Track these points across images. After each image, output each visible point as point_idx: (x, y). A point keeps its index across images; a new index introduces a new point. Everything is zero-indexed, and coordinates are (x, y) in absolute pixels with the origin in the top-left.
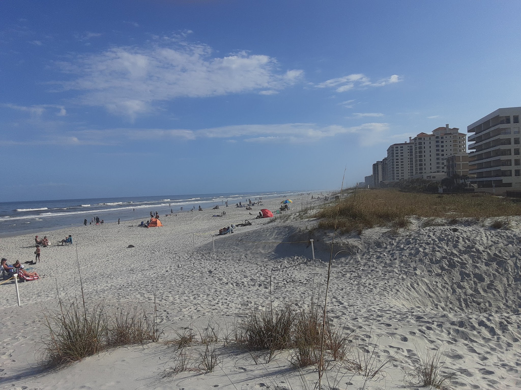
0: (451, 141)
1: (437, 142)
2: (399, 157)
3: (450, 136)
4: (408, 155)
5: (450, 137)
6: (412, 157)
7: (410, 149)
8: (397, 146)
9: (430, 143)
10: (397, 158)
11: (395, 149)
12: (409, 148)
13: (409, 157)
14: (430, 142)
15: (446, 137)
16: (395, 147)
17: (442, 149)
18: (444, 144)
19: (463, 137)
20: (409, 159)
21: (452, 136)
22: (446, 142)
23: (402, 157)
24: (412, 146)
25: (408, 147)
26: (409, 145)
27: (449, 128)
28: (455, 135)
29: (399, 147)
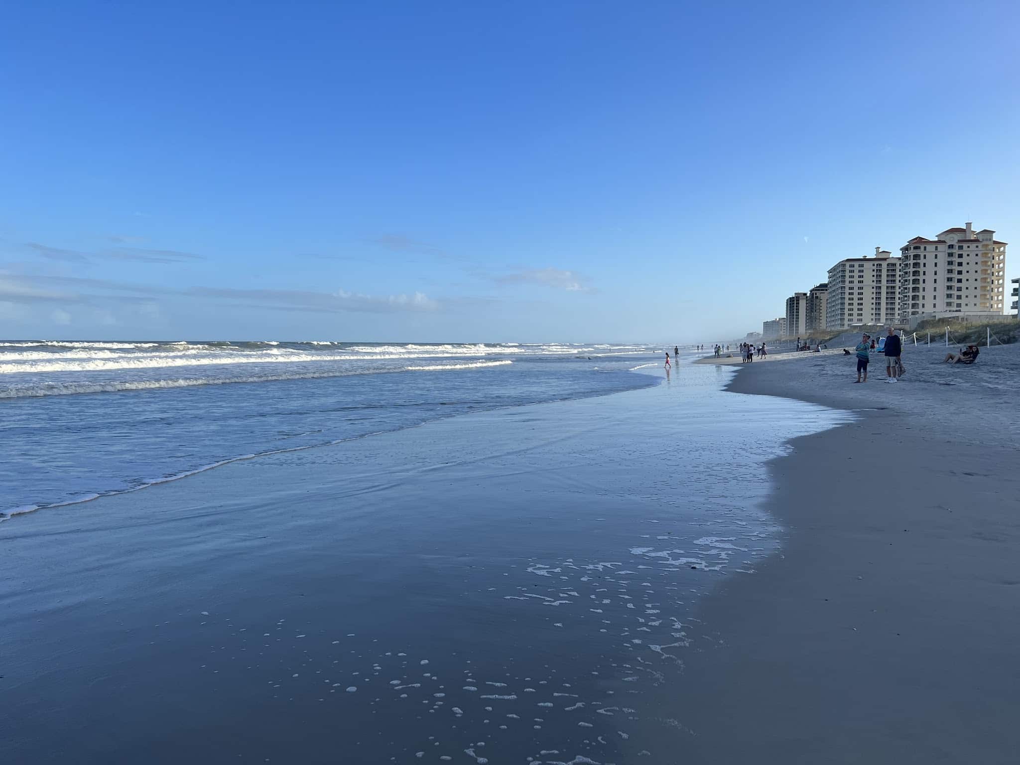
0: (977, 255)
1: (950, 255)
2: (856, 285)
3: (975, 245)
4: (873, 281)
5: (977, 247)
6: (879, 285)
7: (877, 270)
8: (852, 263)
9: (936, 257)
10: (851, 285)
11: (848, 268)
12: (875, 268)
13: (874, 284)
14: (936, 255)
15: (968, 247)
16: (848, 264)
17: (960, 268)
18: (964, 260)
19: (999, 249)
20: (873, 288)
21: (980, 245)
22: (968, 255)
23: (860, 285)
24: (880, 265)
25: (874, 265)
26: (876, 263)
27: (972, 230)
28: (985, 243)
29: (856, 264)
